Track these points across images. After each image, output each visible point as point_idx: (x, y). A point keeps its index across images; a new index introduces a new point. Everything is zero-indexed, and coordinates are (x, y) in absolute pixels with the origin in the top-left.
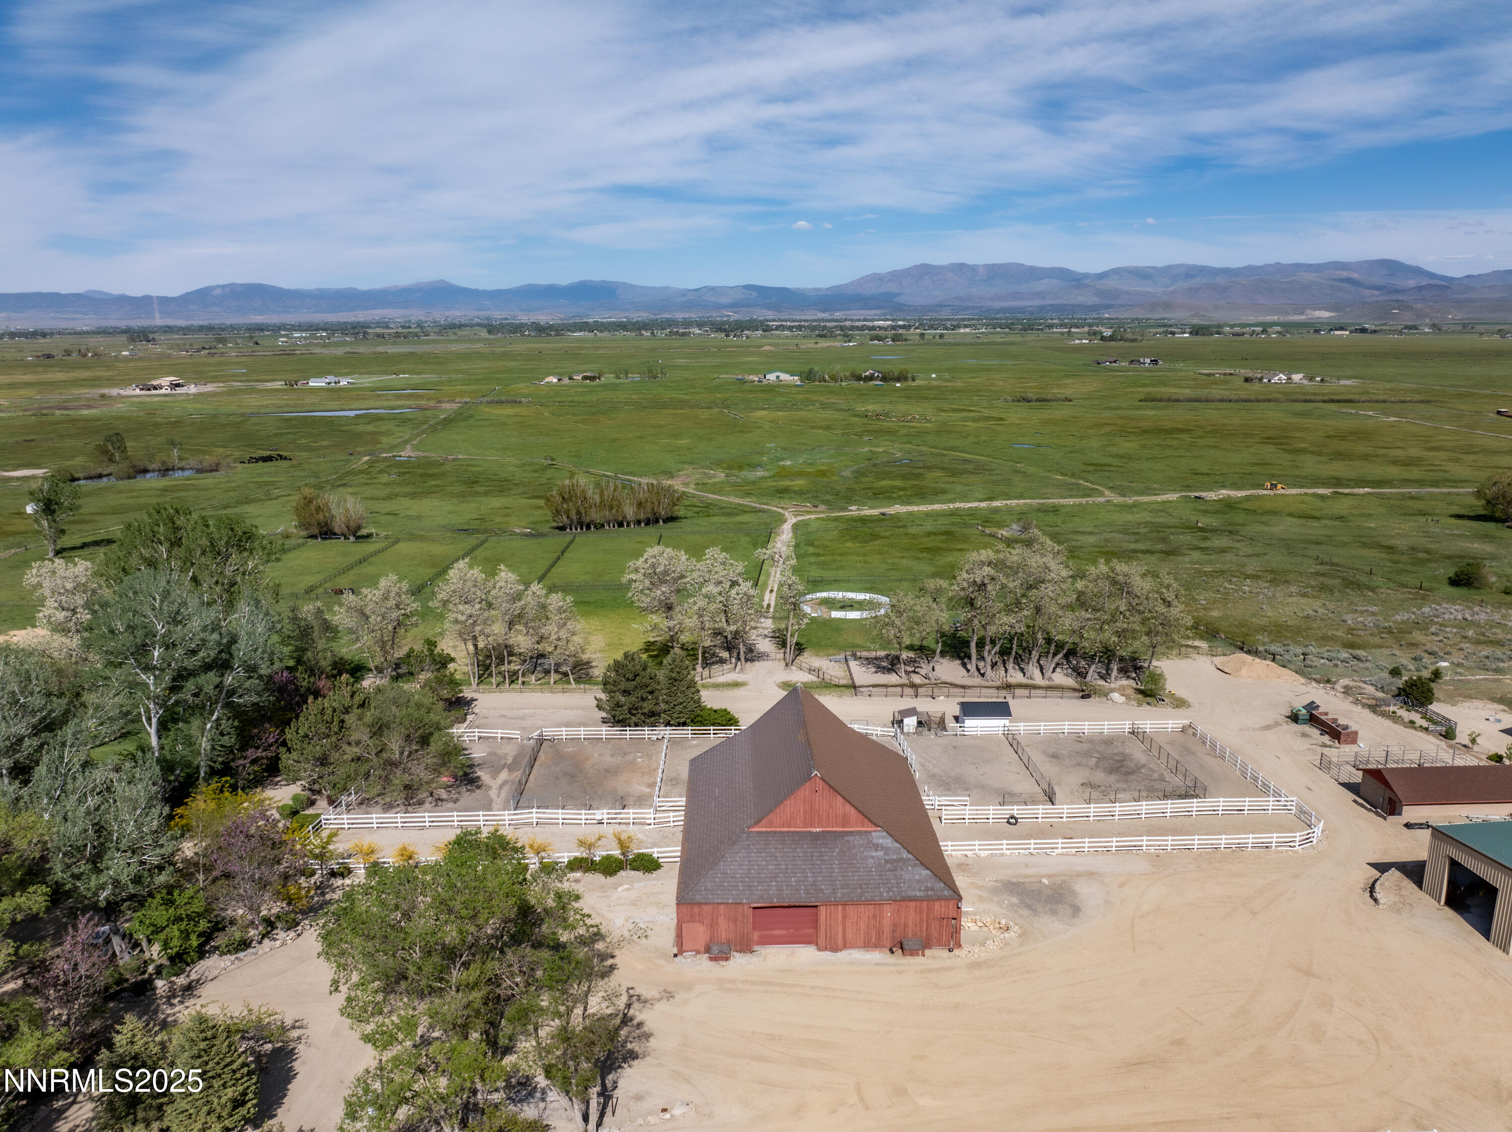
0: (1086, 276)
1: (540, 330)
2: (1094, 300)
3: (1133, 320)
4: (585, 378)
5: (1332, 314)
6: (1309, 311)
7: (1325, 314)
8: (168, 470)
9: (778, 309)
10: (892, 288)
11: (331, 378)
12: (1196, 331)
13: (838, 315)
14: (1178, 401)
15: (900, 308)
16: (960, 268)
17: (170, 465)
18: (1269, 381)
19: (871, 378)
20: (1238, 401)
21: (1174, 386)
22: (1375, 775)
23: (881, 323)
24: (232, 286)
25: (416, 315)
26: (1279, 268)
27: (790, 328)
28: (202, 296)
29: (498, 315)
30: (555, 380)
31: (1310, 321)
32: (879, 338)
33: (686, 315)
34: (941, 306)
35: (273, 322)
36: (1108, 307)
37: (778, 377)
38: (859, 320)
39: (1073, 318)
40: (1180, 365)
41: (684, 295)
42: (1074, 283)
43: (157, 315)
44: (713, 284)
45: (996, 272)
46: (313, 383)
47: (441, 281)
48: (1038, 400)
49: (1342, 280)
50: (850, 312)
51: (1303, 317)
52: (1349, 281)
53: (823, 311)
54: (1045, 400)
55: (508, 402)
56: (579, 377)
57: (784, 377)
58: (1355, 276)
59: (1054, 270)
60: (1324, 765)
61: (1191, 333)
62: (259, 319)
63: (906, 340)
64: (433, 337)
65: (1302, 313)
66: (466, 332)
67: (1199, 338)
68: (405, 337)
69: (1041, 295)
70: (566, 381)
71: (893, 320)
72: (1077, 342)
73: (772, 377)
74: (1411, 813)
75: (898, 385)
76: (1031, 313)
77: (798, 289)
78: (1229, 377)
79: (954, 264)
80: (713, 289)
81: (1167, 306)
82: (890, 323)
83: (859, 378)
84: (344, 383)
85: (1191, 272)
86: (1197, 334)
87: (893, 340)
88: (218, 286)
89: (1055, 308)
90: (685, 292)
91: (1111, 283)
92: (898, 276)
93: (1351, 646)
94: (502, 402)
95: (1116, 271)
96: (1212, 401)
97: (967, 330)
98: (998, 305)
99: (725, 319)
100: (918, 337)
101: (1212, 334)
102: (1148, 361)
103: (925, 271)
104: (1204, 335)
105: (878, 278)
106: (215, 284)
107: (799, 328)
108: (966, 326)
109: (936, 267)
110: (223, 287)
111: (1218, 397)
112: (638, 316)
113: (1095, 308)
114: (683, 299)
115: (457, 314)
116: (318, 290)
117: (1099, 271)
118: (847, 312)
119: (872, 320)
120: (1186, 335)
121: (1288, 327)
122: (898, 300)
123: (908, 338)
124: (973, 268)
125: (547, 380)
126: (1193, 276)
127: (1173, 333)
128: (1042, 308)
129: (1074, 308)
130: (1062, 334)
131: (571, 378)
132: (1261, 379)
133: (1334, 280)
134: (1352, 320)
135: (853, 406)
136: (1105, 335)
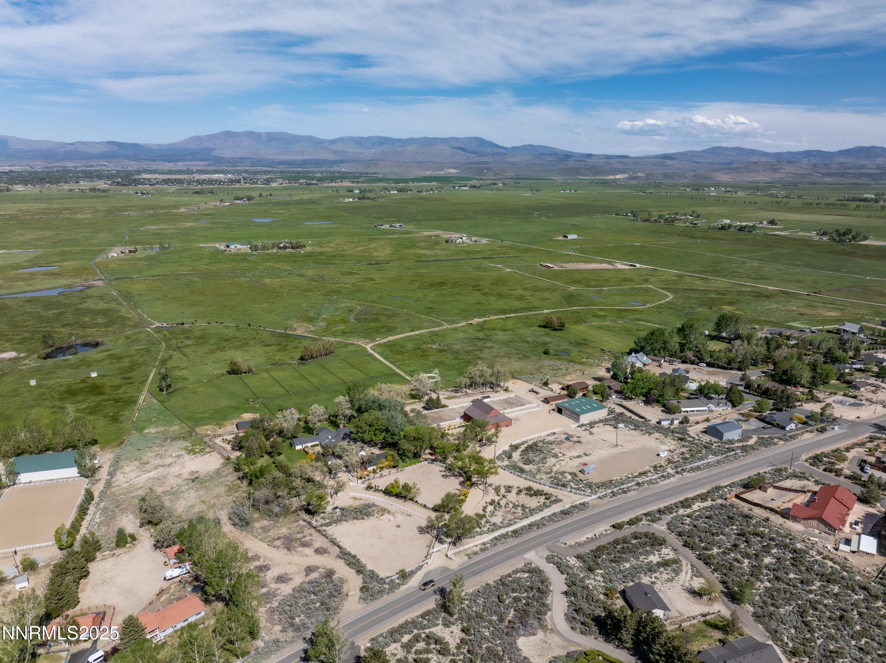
0: (325, 141)
3: (360, 174)
4: (130, 252)
5: (456, 171)
6: (446, 169)
7: (453, 171)
10: (209, 145)
16: (251, 134)
18: (455, 242)
19: (285, 248)
22: (546, 399)
31: (447, 175)
37: (236, 247)
38: (201, 172)
40: (412, 227)
41: (62, 147)
42: (320, 146)
44: (84, 140)
48: (376, 263)
49: (457, 148)
50: (187, 163)
51: (443, 172)
52: (460, 149)
53: (169, 162)
54: (378, 263)
56: (127, 251)
57: (239, 246)
59: (306, 137)
60: (538, 398)
65: (442, 170)
69: (302, 152)
70: (121, 255)
72: (347, 200)
73: (232, 247)
74: (551, 403)
76: (299, 165)
77: (146, 144)
79: (247, 132)
80: (84, 143)
81: (374, 164)
83: (279, 248)
85: (382, 141)
89: (312, 162)
93: (532, 374)
95: (340, 139)
98: (277, 158)
99: (105, 168)
103: (228, 135)
109: (236, 134)
117: (331, 138)
120: (396, 192)
121: (440, 183)
127: (389, 190)
128: (305, 162)
129: (322, 162)
131: (122, 252)
132: (452, 241)
133: (454, 148)
134: (471, 176)
135: (303, 272)
136: (356, 192)
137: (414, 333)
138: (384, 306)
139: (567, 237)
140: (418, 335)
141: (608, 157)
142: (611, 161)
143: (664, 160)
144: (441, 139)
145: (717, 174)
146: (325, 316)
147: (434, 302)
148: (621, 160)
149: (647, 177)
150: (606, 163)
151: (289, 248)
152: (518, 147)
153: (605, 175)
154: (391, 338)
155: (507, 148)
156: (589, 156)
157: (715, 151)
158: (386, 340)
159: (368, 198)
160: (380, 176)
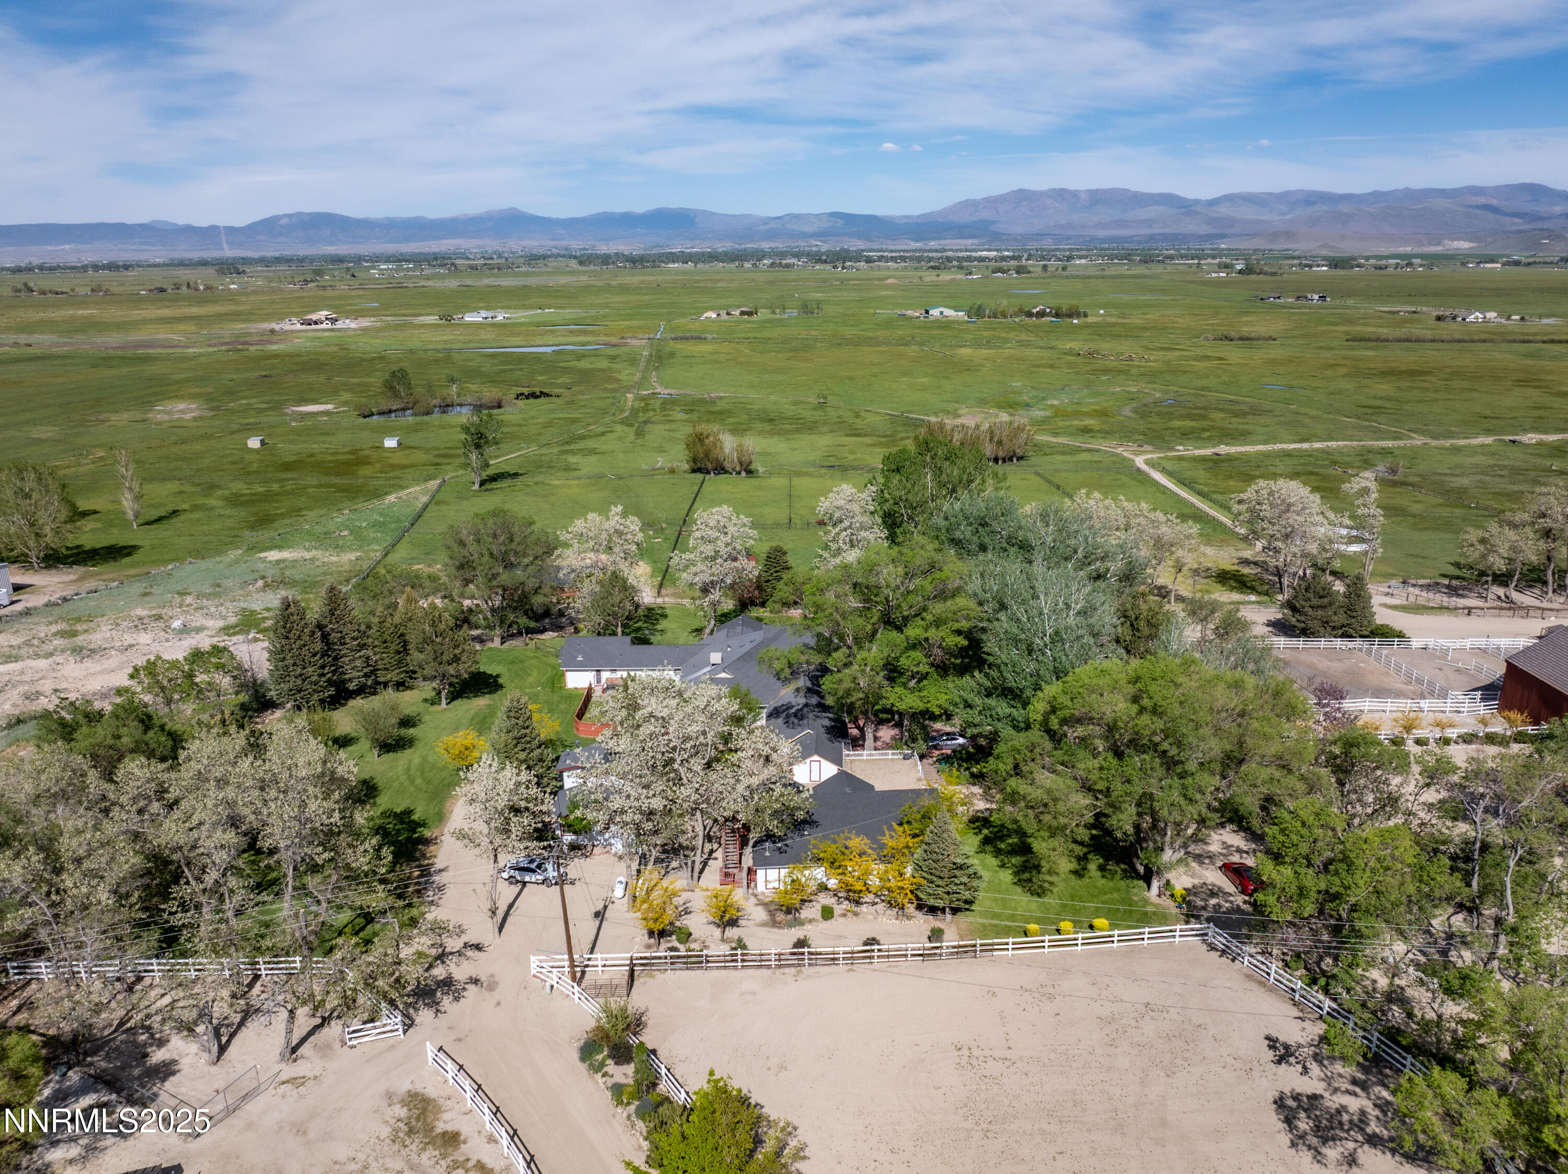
0: (1197, 202)
1: (635, 261)
2: (1205, 229)
3: (1255, 250)
4: (743, 313)
5: (1469, 245)
7: (1464, 245)
8: (448, 406)
9: (868, 238)
10: (987, 215)
11: (484, 314)
12: (1335, 264)
13: (933, 244)
14: (1387, 340)
15: (997, 237)
16: (1061, 194)
17: (449, 401)
18: (1464, 319)
19: (1041, 314)
20: (1450, 341)
21: (1364, 325)
23: (985, 253)
24: (299, 215)
25: (491, 245)
26: (1410, 195)
27: (893, 259)
28: (268, 226)
29: (576, 245)
30: (714, 316)
31: (1451, 252)
32: (1000, 270)
33: (773, 245)
34: (1040, 236)
35: (346, 252)
36: (1223, 236)
37: (941, 313)
38: (961, 251)
39: (1189, 249)
40: (1350, 302)
41: (766, 224)
42: (1184, 210)
43: (225, 246)
45: (1098, 198)
46: (469, 318)
47: (513, 209)
48: (1241, 339)
49: (1479, 207)
50: (946, 242)
51: (1440, 248)
52: (1487, 207)
53: (917, 241)
54: (1248, 339)
55: (692, 338)
56: (737, 313)
57: (948, 312)
58: (1494, 202)
59: (1161, 195)
61: (1330, 266)
62: (330, 250)
63: (1029, 272)
64: (524, 269)
65: (1439, 244)
66: (552, 263)
67: (1341, 272)
68: (499, 269)
69: (1149, 222)
70: (724, 316)
71: (997, 250)
72: (1214, 275)
73: (935, 312)
75: (1075, 321)
76: (1140, 243)
77: (885, 216)
78: (1415, 315)
79: (1054, 190)
80: (797, 216)
81: (1289, 235)
82: (995, 253)
83: (1030, 314)
84: (500, 318)
85: (1311, 199)
86: (1336, 267)
87: (1017, 272)
88: (285, 215)
89: (1165, 237)
90: (767, 220)
91: (1224, 210)
92: (993, 202)
94: (687, 338)
95: (1228, 198)
96: (1424, 341)
97: (1083, 261)
98: (1102, 233)
99: (814, 249)
100: (1039, 269)
101: (1352, 267)
102: (1316, 297)
104: (1343, 268)
105: (970, 205)
106: (281, 213)
107: (903, 259)
108: (1080, 257)
109: (1035, 193)
110: (290, 216)
111: (1430, 337)
112: (722, 246)
113: (1209, 237)
114: (766, 227)
115: (535, 243)
116: (386, 218)
117: (1210, 198)
118: (942, 242)
119: (975, 251)
120: (1325, 268)
121: (1431, 260)
122: (993, 228)
123: (1031, 269)
124: (1075, 194)
125: (706, 315)
126: (1314, 203)
127: (1310, 266)
128: (1151, 238)
129: (1185, 238)
130: (1190, 266)
131: (728, 314)
132: (1454, 318)
133: (1471, 207)
135: (1052, 344)
136: (1239, 267)
137: (1306, 446)
138: (1231, 397)
140: (1318, 450)
146: (1055, 402)
147: (1389, 399)
151: (1050, 314)
154: (1223, 449)
158: (1208, 452)
159: (1260, 273)
160: (1297, 253)
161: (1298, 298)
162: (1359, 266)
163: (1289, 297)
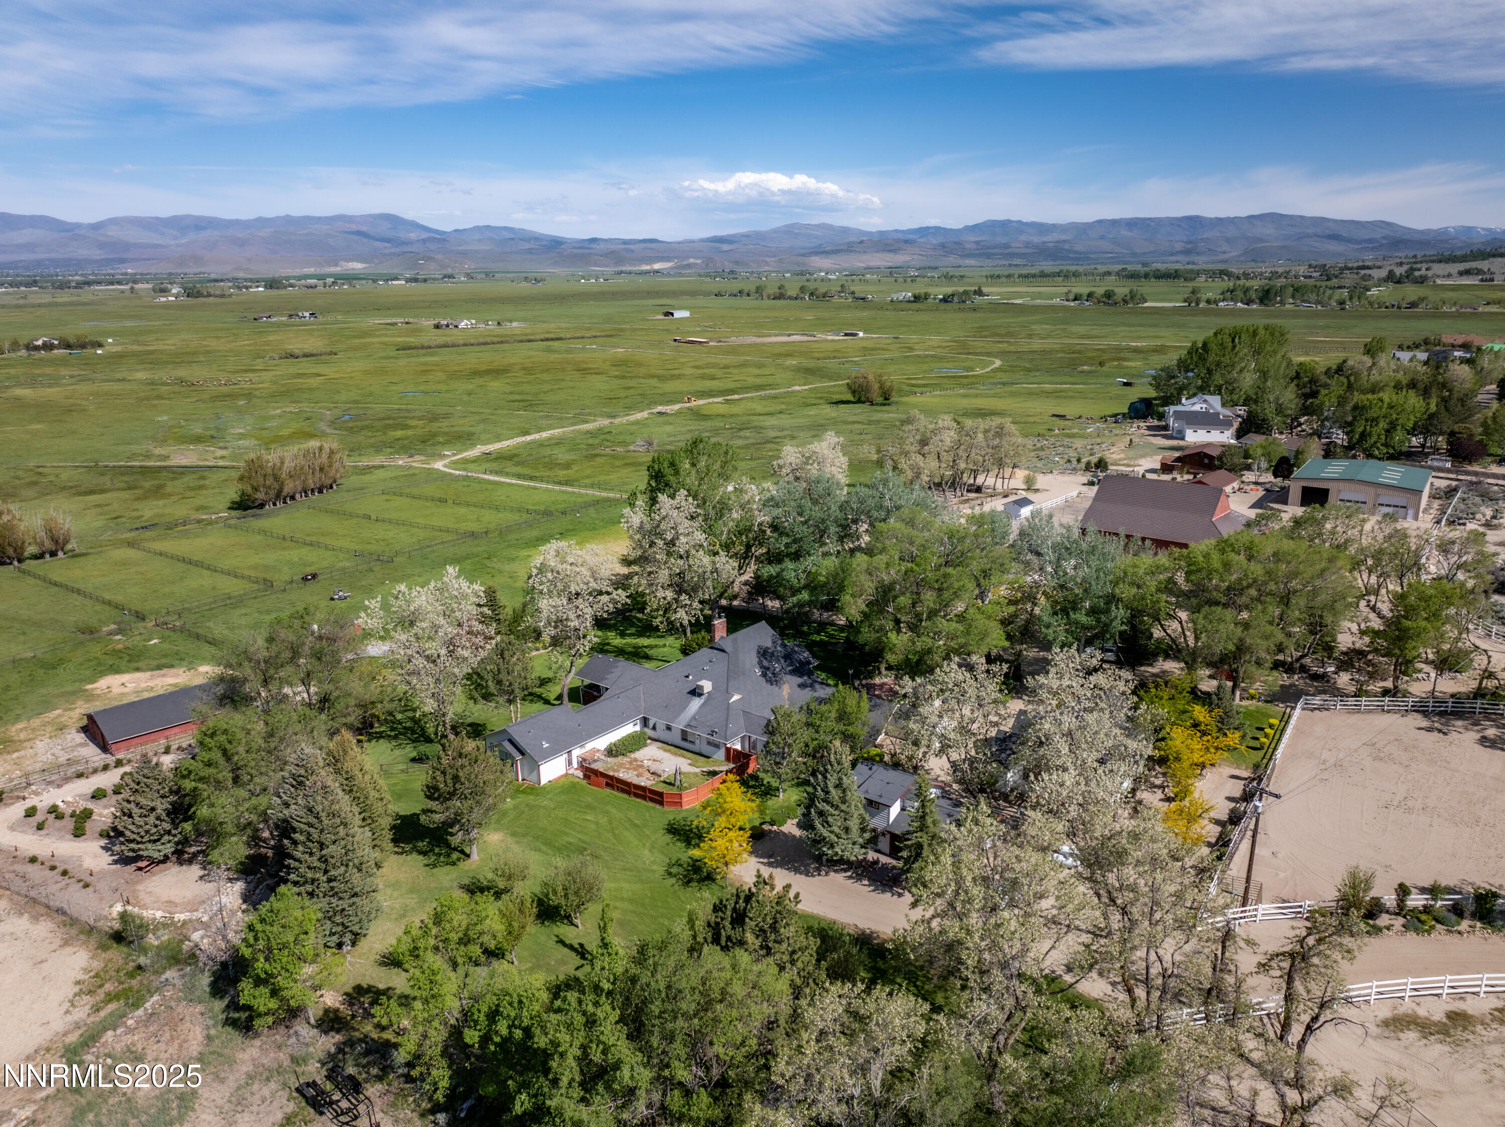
0: (76, 226)
3: (176, 274)
5: (364, 265)
6: (343, 263)
12: (272, 284)
18: (456, 326)
26: (289, 220)
31: (351, 272)
36: (123, 261)
40: (339, 318)
42: (67, 234)
49: (353, 233)
51: (339, 269)
52: (359, 233)
54: (312, 355)
58: (364, 229)
61: (265, 287)
65: (336, 265)
67: (274, 292)
69: (28, 247)
72: (162, 299)
75: (98, 352)
76: (27, 268)
81: (193, 259)
86: (271, 287)
91: (113, 232)
95: (113, 221)
101: (285, 287)
102: (307, 314)
104: (278, 288)
113: (108, 262)
120: (261, 289)
126: (204, 228)
127: (247, 288)
128: (39, 263)
132: (447, 326)
133: (347, 232)
134: (396, 271)
135: (119, 375)
136: (174, 291)
139: (672, 314)
141: (625, 242)
142: (631, 247)
143: (717, 245)
144: (320, 218)
145: (813, 258)
148: (648, 245)
149: (707, 265)
150: (627, 250)
152: (464, 230)
153: (634, 265)
155: (444, 233)
156: (594, 240)
157: (790, 231)
159: (209, 295)
160: (213, 276)
161: (290, 316)
162: (291, 286)
163: (282, 315)
